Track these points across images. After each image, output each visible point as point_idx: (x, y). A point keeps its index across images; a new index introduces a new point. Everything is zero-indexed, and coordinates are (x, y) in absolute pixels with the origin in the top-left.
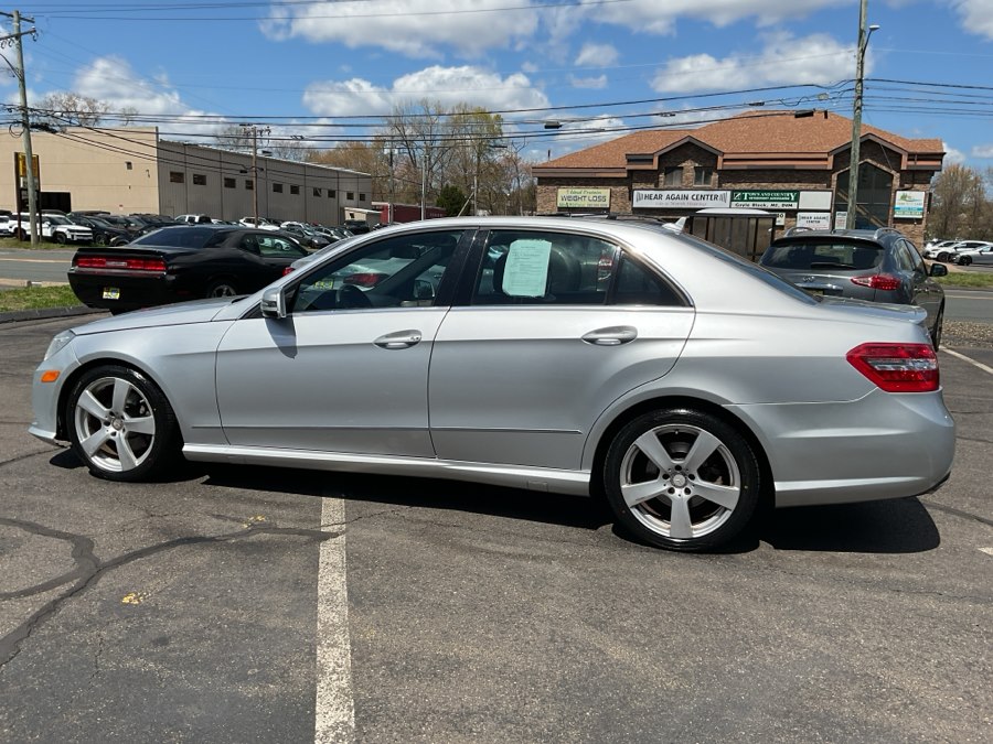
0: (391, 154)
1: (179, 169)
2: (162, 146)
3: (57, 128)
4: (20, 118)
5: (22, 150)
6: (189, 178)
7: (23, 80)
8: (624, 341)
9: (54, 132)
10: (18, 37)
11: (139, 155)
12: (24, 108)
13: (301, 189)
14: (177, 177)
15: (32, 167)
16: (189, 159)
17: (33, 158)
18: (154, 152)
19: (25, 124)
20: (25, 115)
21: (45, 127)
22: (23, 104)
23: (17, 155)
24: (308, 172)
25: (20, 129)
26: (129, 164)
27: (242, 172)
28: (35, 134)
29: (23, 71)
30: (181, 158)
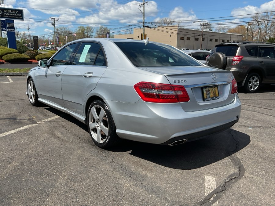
0: (248, 28)
1: (183, 36)
2: (180, 30)
3: (151, 27)
4: (143, 25)
5: (143, 33)
6: (186, 38)
7: (144, 15)
8: (90, 77)
9: (150, 28)
10: (144, 4)
11: (173, 33)
12: (144, 22)
13: (218, 40)
14: (182, 38)
15: (144, 37)
16: (186, 33)
17: (144, 35)
18: (177, 32)
19: (144, 26)
20: (144, 24)
21: (148, 27)
23: (142, 34)
24: (221, 35)
25: (142, 27)
26: (171, 35)
27: (198, 36)
28: (146, 28)
29: (144, 13)
30: (184, 33)
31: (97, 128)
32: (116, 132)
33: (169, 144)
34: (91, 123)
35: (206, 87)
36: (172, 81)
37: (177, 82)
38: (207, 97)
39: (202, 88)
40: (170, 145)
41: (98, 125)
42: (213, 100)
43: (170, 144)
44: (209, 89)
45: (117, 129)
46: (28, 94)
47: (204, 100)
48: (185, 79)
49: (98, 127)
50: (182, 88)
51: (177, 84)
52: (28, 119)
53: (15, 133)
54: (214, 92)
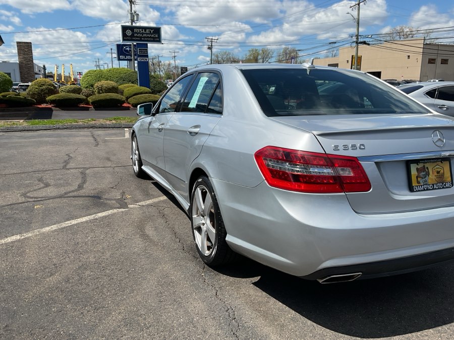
1: (433, 57)
2: (428, 47)
3: (370, 43)
4: (355, 40)
5: (354, 54)
6: (439, 61)
7: (358, 23)
8: (196, 134)
9: (369, 44)
10: (359, 4)
11: (415, 52)
12: (357, 36)
14: (432, 61)
15: (357, 61)
16: (440, 52)
17: (358, 57)
18: (421, 50)
19: (357, 43)
20: (357, 38)
21: (364, 43)
22: (357, 34)
23: (353, 56)
25: (355, 44)
26: (409, 56)
28: (360, 46)
29: (359, 19)
30: (436, 52)
31: (202, 226)
32: (226, 239)
33: (318, 280)
34: (195, 216)
35: (417, 162)
36: (330, 146)
37: (341, 148)
38: (418, 182)
39: (408, 163)
40: (321, 281)
41: (203, 222)
42: (433, 189)
43: (322, 279)
44: (427, 165)
45: (228, 235)
46: (132, 158)
47: (411, 189)
48: (362, 142)
49: (203, 224)
50: (352, 162)
51: (342, 152)
52: (118, 199)
53: (87, 222)
54: (438, 172)
